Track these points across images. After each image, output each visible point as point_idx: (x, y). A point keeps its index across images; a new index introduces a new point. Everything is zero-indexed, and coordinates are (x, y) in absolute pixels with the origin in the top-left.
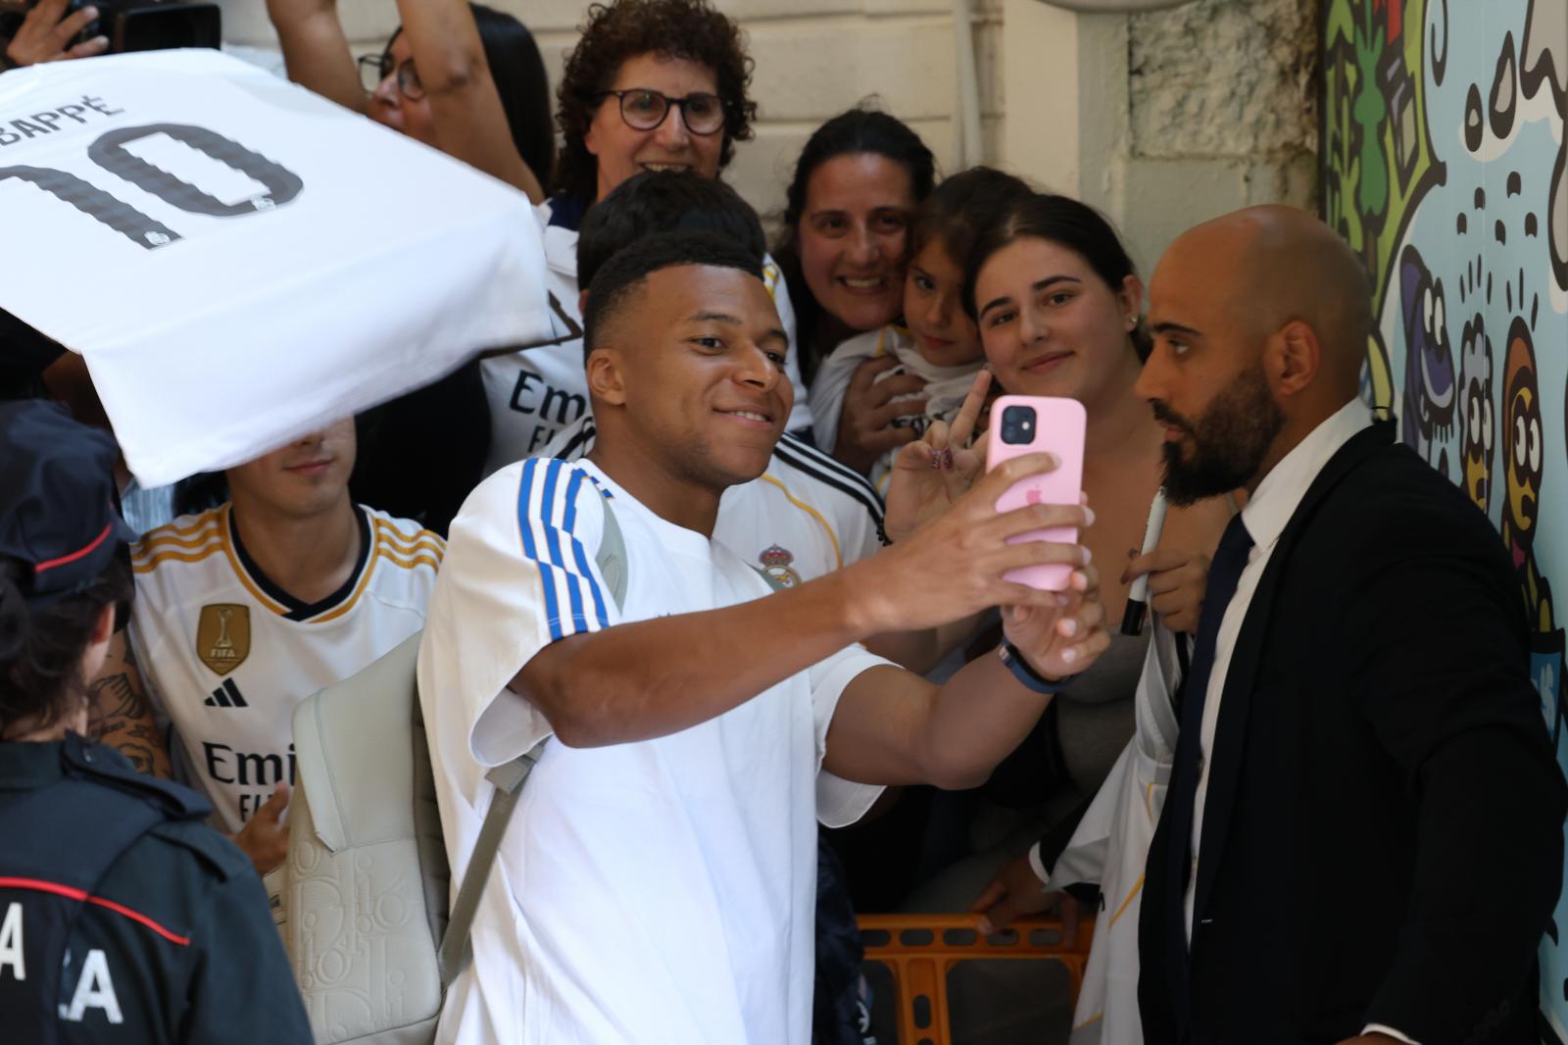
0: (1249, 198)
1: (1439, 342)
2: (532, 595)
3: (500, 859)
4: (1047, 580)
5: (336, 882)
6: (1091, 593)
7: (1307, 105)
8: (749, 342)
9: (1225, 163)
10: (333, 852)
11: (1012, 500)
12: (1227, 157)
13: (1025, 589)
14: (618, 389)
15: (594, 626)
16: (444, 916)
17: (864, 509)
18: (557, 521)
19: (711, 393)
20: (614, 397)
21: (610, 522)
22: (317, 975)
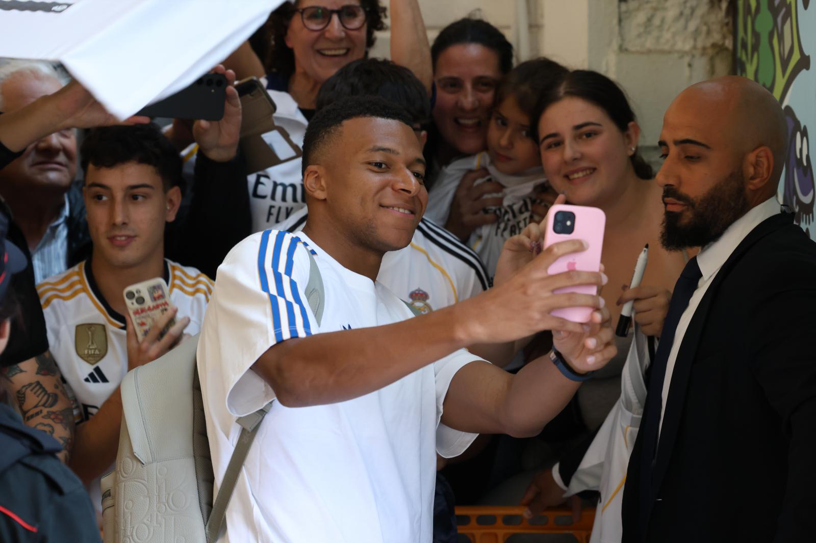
0: (691, 77)
1: (805, 164)
2: (265, 314)
3: (244, 470)
4: (578, 316)
5: (144, 482)
6: (604, 323)
7: (726, 21)
8: (403, 166)
9: (676, 55)
10: (143, 464)
11: (558, 267)
12: (678, 52)
13: (564, 321)
14: (323, 190)
15: (302, 334)
16: (210, 504)
17: (473, 271)
18: (282, 269)
19: (379, 195)
20: (320, 195)
21: (314, 270)
22: (132, 538)
